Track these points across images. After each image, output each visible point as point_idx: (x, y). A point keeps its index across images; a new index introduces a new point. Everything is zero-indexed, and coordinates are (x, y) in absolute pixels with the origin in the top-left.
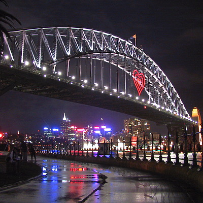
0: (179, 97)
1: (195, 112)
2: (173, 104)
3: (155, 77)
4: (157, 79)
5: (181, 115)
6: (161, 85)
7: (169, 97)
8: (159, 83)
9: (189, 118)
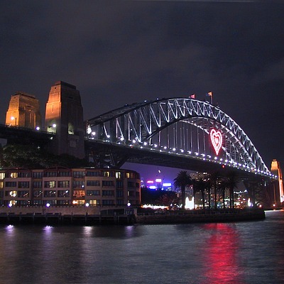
0: (256, 150)
1: (275, 165)
2: (250, 158)
3: (231, 133)
4: (233, 135)
5: (259, 171)
6: (237, 140)
7: (246, 152)
8: (236, 138)
9: (267, 172)
